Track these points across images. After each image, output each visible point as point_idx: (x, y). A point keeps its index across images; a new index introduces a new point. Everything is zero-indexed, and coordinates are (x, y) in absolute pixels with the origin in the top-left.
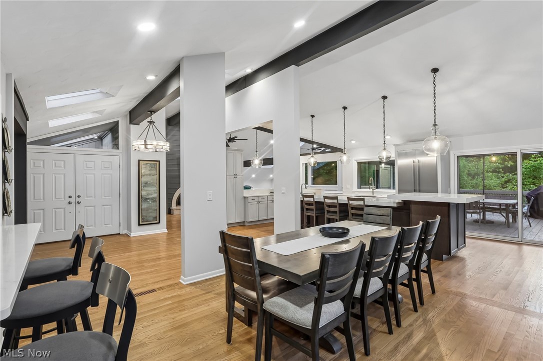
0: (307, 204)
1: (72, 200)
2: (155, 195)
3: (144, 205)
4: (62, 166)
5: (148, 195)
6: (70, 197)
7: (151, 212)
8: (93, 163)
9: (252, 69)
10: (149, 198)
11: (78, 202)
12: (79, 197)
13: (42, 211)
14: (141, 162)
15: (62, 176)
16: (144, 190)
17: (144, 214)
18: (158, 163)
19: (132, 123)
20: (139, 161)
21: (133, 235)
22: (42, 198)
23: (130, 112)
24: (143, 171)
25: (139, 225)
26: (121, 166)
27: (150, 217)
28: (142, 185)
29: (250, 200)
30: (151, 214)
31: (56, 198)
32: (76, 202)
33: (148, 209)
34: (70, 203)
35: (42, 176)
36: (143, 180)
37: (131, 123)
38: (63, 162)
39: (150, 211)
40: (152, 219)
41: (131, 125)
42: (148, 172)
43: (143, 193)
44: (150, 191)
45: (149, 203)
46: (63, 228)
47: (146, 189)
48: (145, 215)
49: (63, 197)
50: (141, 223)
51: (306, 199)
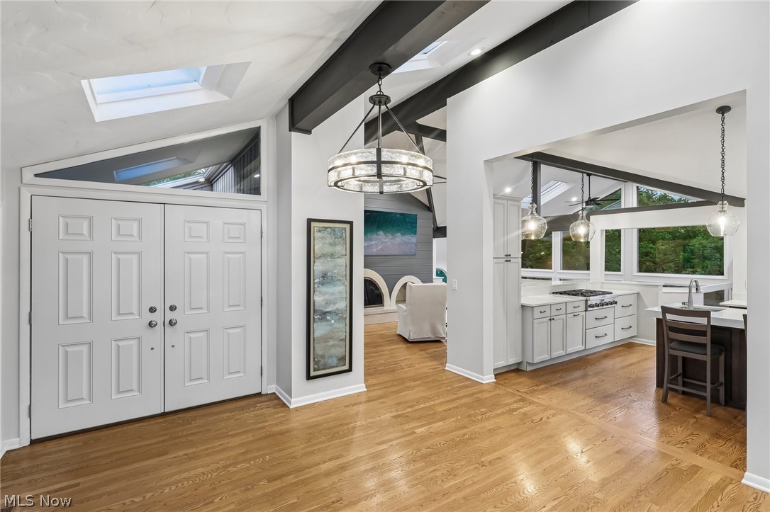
0: (672, 329)
1: (157, 317)
2: (343, 305)
3: (319, 330)
4: (135, 232)
5: (328, 303)
6: (152, 310)
7: (333, 346)
8: (205, 225)
9: (482, 49)
10: (330, 312)
11: (170, 322)
12: (173, 308)
13: (85, 349)
14: (313, 224)
15: (135, 257)
16: (320, 292)
17: (319, 351)
18: (347, 226)
19: (299, 125)
20: (310, 221)
21: (295, 403)
22: (85, 314)
23: (293, 101)
24: (318, 247)
25: (309, 378)
26: (264, 235)
27: (331, 356)
28: (316, 280)
29: (537, 313)
30: (333, 351)
31: (119, 314)
32: (167, 322)
33: (325, 339)
34: (151, 325)
35: (85, 258)
36: (318, 267)
37: (293, 126)
38: (135, 225)
39: (331, 343)
40: (335, 361)
41: (293, 134)
42: (329, 250)
43: (318, 299)
44: (333, 294)
45: (332, 325)
46: (135, 387)
47: (323, 289)
48: (320, 353)
49: (135, 310)
50: (313, 374)
51: (669, 317)
